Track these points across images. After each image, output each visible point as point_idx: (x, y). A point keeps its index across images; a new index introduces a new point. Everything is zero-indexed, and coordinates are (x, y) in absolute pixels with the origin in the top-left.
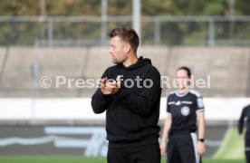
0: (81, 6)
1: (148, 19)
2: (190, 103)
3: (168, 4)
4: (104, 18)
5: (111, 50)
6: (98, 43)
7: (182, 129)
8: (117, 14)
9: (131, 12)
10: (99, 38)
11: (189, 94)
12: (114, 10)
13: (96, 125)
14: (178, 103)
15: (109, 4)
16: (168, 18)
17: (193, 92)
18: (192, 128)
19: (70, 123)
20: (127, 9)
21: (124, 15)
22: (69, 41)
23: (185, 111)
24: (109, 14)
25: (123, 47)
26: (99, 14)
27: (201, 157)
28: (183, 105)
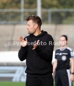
0: (11, 3)
1: (45, 10)
2: (67, 54)
3: (55, 2)
4: (22, 10)
5: (28, 27)
6: (19, 23)
7: (62, 68)
8: (29, 8)
9: (36, 7)
10: (19, 20)
11: (66, 49)
12: (27, 5)
13: (18, 65)
14: (61, 54)
15: (25, 3)
16: (55, 10)
17: (68, 48)
18: (68, 67)
19: (5, 64)
20: (34, 5)
21: (33, 8)
22: (4, 22)
23: (64, 58)
24: (25, 8)
25: (34, 26)
26: (20, 8)
27: (72, 82)
28: (63, 55)
